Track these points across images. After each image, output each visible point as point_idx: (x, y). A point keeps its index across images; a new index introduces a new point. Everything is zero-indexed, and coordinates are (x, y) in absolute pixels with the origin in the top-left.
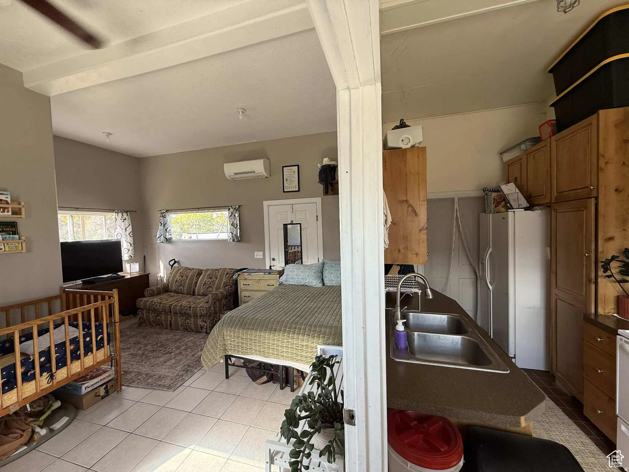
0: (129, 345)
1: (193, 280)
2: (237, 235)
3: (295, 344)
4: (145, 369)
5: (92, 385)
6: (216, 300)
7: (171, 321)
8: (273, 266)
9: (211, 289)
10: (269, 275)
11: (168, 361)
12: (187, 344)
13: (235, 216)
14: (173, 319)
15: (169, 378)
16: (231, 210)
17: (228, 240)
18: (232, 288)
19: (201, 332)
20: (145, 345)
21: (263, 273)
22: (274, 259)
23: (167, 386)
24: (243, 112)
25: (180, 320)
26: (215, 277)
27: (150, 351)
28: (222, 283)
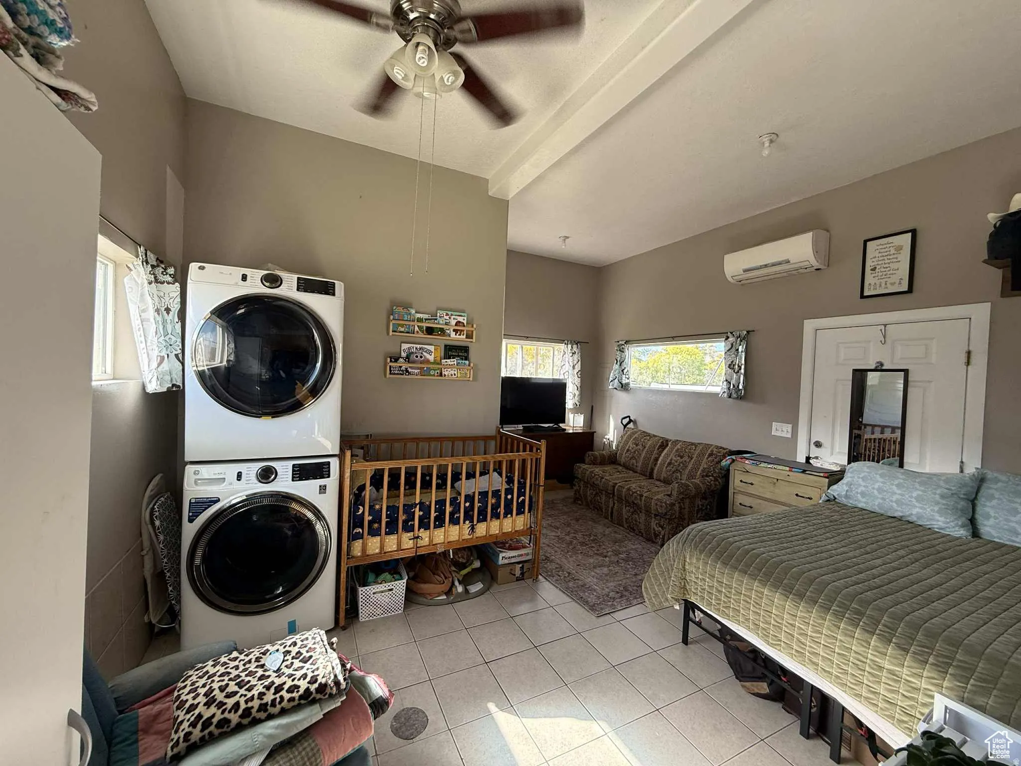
0: (558, 523)
1: (652, 452)
2: (738, 386)
3: (856, 652)
4: (569, 564)
5: (509, 558)
6: (685, 495)
7: (612, 509)
8: (817, 458)
9: (679, 475)
10: (803, 475)
11: (600, 567)
12: (630, 553)
13: (738, 350)
14: (615, 507)
15: (595, 594)
16: (730, 339)
17: (719, 394)
18: (717, 483)
19: (653, 542)
20: (576, 531)
21: (788, 469)
22: (818, 445)
23: (590, 604)
24: (771, 141)
25: (625, 511)
26: (689, 456)
27: (580, 543)
28: (700, 470)
